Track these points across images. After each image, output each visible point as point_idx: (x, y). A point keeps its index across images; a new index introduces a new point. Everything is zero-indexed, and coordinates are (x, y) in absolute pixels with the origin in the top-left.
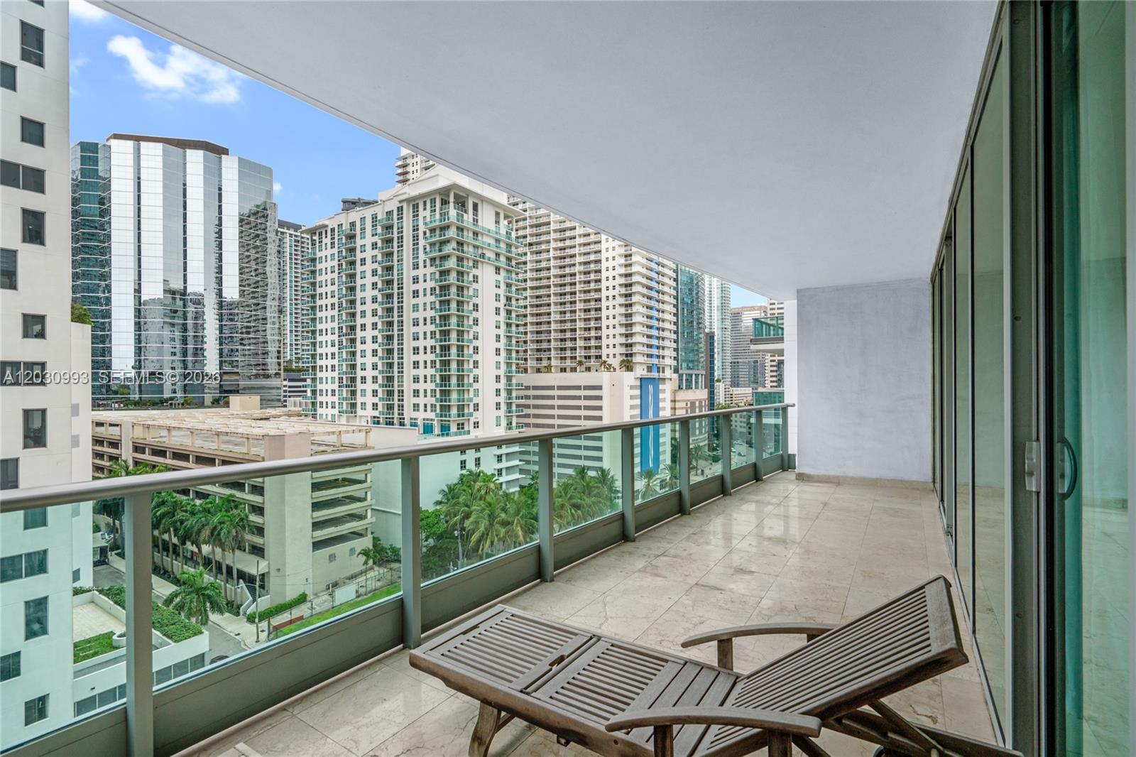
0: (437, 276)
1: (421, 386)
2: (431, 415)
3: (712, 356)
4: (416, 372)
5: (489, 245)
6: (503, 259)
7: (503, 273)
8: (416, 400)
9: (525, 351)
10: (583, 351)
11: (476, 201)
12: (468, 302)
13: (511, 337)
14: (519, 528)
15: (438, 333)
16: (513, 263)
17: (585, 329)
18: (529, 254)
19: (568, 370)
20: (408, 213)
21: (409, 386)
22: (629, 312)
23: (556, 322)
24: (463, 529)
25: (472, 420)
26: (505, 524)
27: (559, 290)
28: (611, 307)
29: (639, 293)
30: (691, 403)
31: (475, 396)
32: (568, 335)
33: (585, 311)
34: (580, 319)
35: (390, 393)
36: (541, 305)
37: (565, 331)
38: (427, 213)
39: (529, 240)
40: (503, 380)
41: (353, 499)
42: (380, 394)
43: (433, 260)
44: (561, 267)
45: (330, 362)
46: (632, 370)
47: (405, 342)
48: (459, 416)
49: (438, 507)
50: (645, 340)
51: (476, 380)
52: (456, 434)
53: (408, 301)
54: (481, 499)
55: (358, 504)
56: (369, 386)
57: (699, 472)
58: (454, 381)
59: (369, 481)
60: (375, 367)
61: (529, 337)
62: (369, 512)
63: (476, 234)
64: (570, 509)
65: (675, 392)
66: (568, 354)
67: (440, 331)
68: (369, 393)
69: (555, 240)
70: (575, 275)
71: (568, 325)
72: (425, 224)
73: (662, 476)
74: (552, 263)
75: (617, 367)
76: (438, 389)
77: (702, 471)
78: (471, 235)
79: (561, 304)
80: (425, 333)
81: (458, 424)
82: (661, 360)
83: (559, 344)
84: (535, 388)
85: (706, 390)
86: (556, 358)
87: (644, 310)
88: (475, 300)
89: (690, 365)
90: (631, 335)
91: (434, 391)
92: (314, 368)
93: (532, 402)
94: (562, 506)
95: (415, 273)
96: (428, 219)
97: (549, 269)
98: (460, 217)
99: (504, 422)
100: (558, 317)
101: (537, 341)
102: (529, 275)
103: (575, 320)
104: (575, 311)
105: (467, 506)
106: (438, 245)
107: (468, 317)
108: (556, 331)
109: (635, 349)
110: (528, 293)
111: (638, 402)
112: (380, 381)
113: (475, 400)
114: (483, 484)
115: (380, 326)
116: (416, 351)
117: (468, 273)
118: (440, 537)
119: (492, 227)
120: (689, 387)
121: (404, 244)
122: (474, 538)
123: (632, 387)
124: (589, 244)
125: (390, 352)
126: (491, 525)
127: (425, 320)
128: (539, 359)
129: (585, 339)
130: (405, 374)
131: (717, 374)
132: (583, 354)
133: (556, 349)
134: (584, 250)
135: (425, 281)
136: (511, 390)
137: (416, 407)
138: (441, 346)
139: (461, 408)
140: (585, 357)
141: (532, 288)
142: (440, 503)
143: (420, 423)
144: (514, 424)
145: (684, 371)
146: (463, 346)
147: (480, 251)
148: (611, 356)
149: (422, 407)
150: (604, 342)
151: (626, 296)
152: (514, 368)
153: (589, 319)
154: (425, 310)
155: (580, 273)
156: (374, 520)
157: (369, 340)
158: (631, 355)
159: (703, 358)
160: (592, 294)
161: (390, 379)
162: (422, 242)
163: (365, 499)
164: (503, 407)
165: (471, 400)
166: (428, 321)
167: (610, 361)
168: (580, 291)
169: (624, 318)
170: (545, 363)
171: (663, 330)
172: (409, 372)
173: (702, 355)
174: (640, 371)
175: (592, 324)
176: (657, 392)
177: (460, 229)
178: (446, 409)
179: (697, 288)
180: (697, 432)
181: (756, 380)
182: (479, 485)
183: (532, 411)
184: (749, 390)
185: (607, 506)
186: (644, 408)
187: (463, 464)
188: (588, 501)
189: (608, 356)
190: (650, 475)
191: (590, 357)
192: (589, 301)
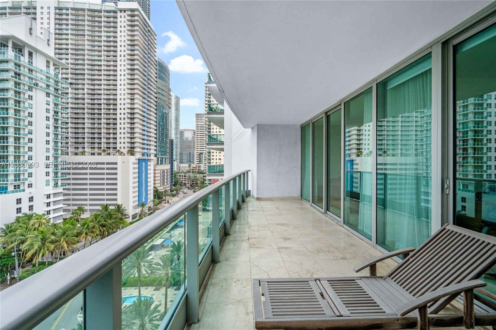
3: (172, 150)
5: (42, 79)
6: (52, 89)
7: (52, 97)
10: (105, 145)
11: (31, 51)
12: (24, 111)
13: (58, 134)
14: (65, 243)
16: (60, 92)
17: (107, 133)
18: (70, 89)
19: (96, 154)
22: (133, 126)
23: (88, 128)
24: (19, 250)
25: (27, 183)
26: (52, 242)
27: (90, 111)
28: (122, 123)
29: (138, 118)
30: (163, 171)
32: (96, 136)
33: (107, 124)
34: (104, 128)
36: (78, 118)
37: (94, 133)
39: (70, 81)
40: (52, 159)
44: (92, 99)
46: (134, 155)
48: (15, 180)
51: (30, 158)
52: (13, 192)
54: (35, 230)
57: (167, 202)
58: (11, 159)
61: (70, 135)
63: (31, 71)
64: (99, 228)
65: (155, 166)
66: (96, 145)
69: (88, 84)
70: (101, 104)
71: (96, 131)
73: (149, 205)
74: (86, 96)
75: (126, 153)
77: (168, 201)
78: (27, 70)
81: (15, 186)
82: (149, 151)
83: (90, 140)
85: (170, 165)
86: (88, 148)
87: (141, 127)
88: (30, 110)
89: (163, 153)
90: (134, 138)
93: (72, 171)
94: (94, 227)
97: (84, 99)
98: (17, 57)
99: (52, 183)
100: (90, 126)
101: (76, 138)
102: (70, 101)
103: (101, 128)
104: (101, 124)
105: (23, 235)
107: (24, 120)
108: (88, 133)
109: (136, 145)
110: (69, 110)
111: (137, 170)
113: (30, 171)
117: (24, 93)
119: (44, 68)
120: (162, 163)
122: (29, 255)
123: (134, 163)
124: (110, 90)
126: (43, 244)
128: (77, 148)
129: (107, 138)
131: (174, 157)
133: (88, 143)
134: (106, 92)
139: (17, 175)
140: (107, 148)
141: (72, 108)
144: (59, 184)
145: (159, 156)
146: (19, 138)
147: (34, 81)
148: (122, 148)
150: (118, 141)
151: (131, 119)
152: (60, 152)
153: (110, 129)
155: (104, 104)
158: (134, 148)
159: (168, 150)
160: (111, 116)
164: (52, 174)
165: (26, 171)
167: (122, 150)
168: (104, 114)
169: (130, 130)
170: (80, 150)
171: (150, 137)
173: (168, 149)
174: (138, 156)
175: (111, 131)
176: (147, 166)
177: (18, 65)
178: (4, 177)
179: (166, 119)
180: (166, 184)
181: (190, 161)
182: (32, 222)
183: (71, 176)
184: (187, 165)
185: (121, 223)
186: (140, 173)
187: (19, 210)
188: (110, 222)
189: (120, 148)
190: (143, 205)
191: (109, 148)
192: (109, 119)
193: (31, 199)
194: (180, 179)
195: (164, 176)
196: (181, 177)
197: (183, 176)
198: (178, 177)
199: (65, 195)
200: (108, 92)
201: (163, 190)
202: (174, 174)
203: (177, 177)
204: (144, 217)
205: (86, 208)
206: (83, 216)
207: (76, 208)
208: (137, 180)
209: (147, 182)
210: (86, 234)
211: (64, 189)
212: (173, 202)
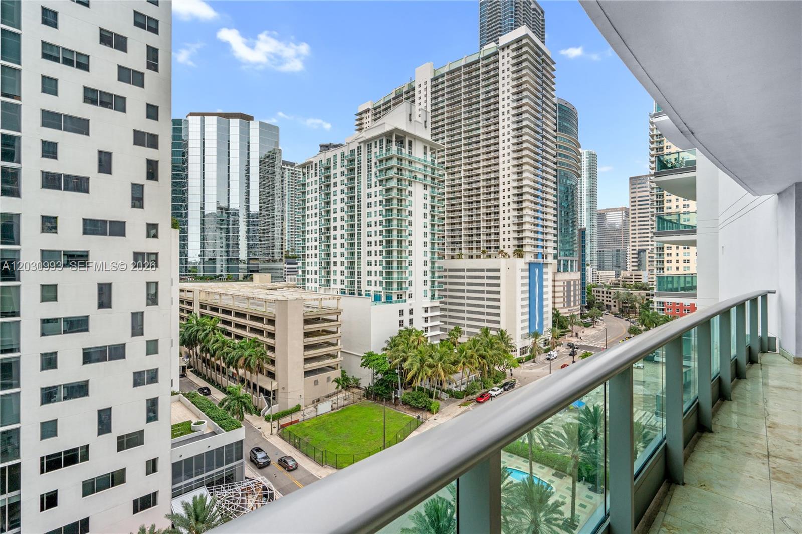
0: (384, 193)
1: (373, 268)
2: (379, 288)
3: (584, 247)
4: (369, 259)
5: (419, 169)
6: (429, 179)
7: (429, 189)
8: (369, 278)
9: (443, 244)
10: (485, 244)
11: (411, 139)
12: (405, 210)
13: (434, 234)
14: (441, 370)
15: (384, 232)
16: (436, 181)
17: (487, 228)
18: (446, 175)
19: (474, 257)
20: (365, 151)
21: (365, 268)
22: (521, 214)
23: (465, 223)
24: (401, 368)
25: (408, 292)
26: (429, 366)
27: (467, 200)
28: (506, 211)
29: (528, 200)
30: (567, 282)
31: (409, 275)
32: (474, 232)
33: (487, 214)
34: (483, 221)
35: (352, 273)
36: (454, 211)
37: (472, 229)
38: (378, 150)
39: (446, 165)
40: (429, 264)
41: (329, 344)
42: (346, 274)
43: (381, 181)
44: (469, 184)
45: (314, 252)
46: (522, 257)
47: (362, 238)
48: (398, 289)
49: (385, 352)
50: (532, 235)
51: (410, 264)
52: (396, 302)
53: (365, 210)
54: (414, 348)
55: (332, 348)
56: (339, 268)
57: (574, 334)
58: (395, 265)
59: (339, 332)
60: (342, 255)
61: (446, 234)
62: (339, 353)
63: (410, 162)
64: (478, 358)
65: (554, 274)
66: (474, 245)
67: (386, 230)
68: (339, 273)
69: (465, 164)
70: (479, 188)
71: (474, 225)
72: (376, 157)
73: (546, 337)
74: (463, 180)
75: (511, 255)
76: (384, 271)
77: (577, 334)
78: (407, 163)
79: (469, 210)
80: (376, 232)
81: (398, 295)
82: (545, 250)
83: (468, 239)
84: (451, 270)
85: (579, 273)
86: (466, 249)
87: (532, 213)
88: (410, 209)
89: (567, 253)
90: (522, 231)
91: (381, 272)
92: (304, 256)
93: (448, 280)
94: (472, 357)
95: (369, 191)
96: (378, 154)
97: (460, 185)
98: (399, 151)
99: (429, 294)
100: (467, 219)
101: (452, 237)
102: (446, 190)
103: (479, 222)
104: (479, 215)
105: (404, 352)
106: (384, 171)
107: (405, 220)
108: (465, 229)
109: (525, 242)
110: (445, 202)
111: (527, 281)
112: (346, 265)
113: (410, 278)
114: (415, 337)
115: (346, 228)
116: (370, 244)
117: (405, 190)
118: (386, 373)
119: (422, 157)
120: (566, 270)
121: (362, 171)
122: (409, 376)
123: (523, 270)
124: (490, 166)
125: (352, 245)
126: (422, 367)
127: (376, 223)
128: (453, 250)
129: (487, 235)
130: (362, 260)
131: (588, 259)
132: (485, 246)
133: (465, 242)
134: (486, 170)
135: (376, 196)
136: (434, 271)
137: (369, 282)
138: (386, 241)
139: (400, 284)
140: (487, 248)
141: (448, 199)
142: (386, 349)
143: (372, 293)
144: (436, 296)
145: (561, 258)
146: (401, 241)
147: (413, 174)
148: (507, 247)
149: (373, 283)
150: (501, 236)
151: (518, 202)
152: (436, 256)
153: (490, 221)
154: (376, 216)
155: (483, 187)
156: (342, 359)
157: (339, 237)
158: (522, 246)
159: (576, 248)
160: (492, 202)
161: (352, 263)
162: (374, 170)
163: (337, 344)
164: (429, 283)
165: (406, 278)
166: (378, 224)
167: (506, 251)
168: (483, 200)
169: (516, 219)
170: (457, 252)
171: (547, 227)
172: (365, 259)
173: (576, 246)
174: (529, 258)
175: (492, 224)
176: (541, 274)
177: (400, 159)
178: (389, 284)
179: (573, 195)
180: (572, 304)
181: (618, 265)
182: (412, 338)
183: (448, 287)
184: (613, 273)
185: (505, 357)
186: (531, 285)
187: (401, 323)
188: (491, 353)
189: (504, 247)
190: (536, 335)
191: (490, 248)
192: (490, 207)
193: (411, 312)
194: (598, 297)
195: (569, 291)
196: (601, 294)
197: (605, 292)
198: (596, 294)
199: (442, 309)
200: (488, 170)
201: (568, 315)
202: (588, 288)
203: (593, 293)
204: (537, 353)
205: (463, 329)
206: (460, 340)
207: (452, 327)
208: (527, 295)
209: (541, 300)
210: (464, 364)
211: (441, 302)
212: (586, 336)
